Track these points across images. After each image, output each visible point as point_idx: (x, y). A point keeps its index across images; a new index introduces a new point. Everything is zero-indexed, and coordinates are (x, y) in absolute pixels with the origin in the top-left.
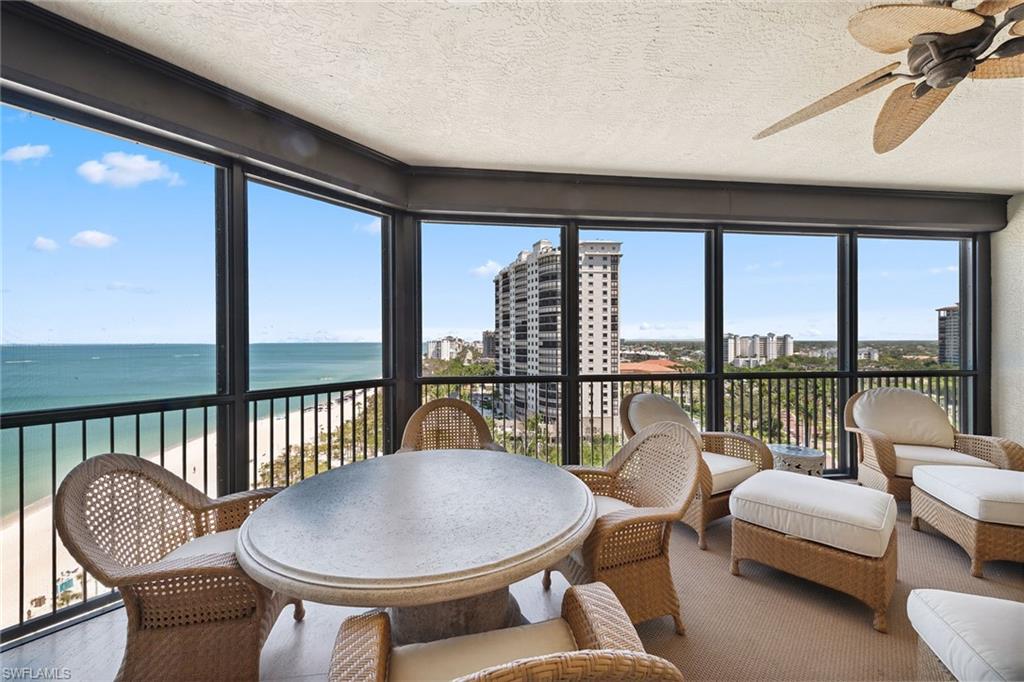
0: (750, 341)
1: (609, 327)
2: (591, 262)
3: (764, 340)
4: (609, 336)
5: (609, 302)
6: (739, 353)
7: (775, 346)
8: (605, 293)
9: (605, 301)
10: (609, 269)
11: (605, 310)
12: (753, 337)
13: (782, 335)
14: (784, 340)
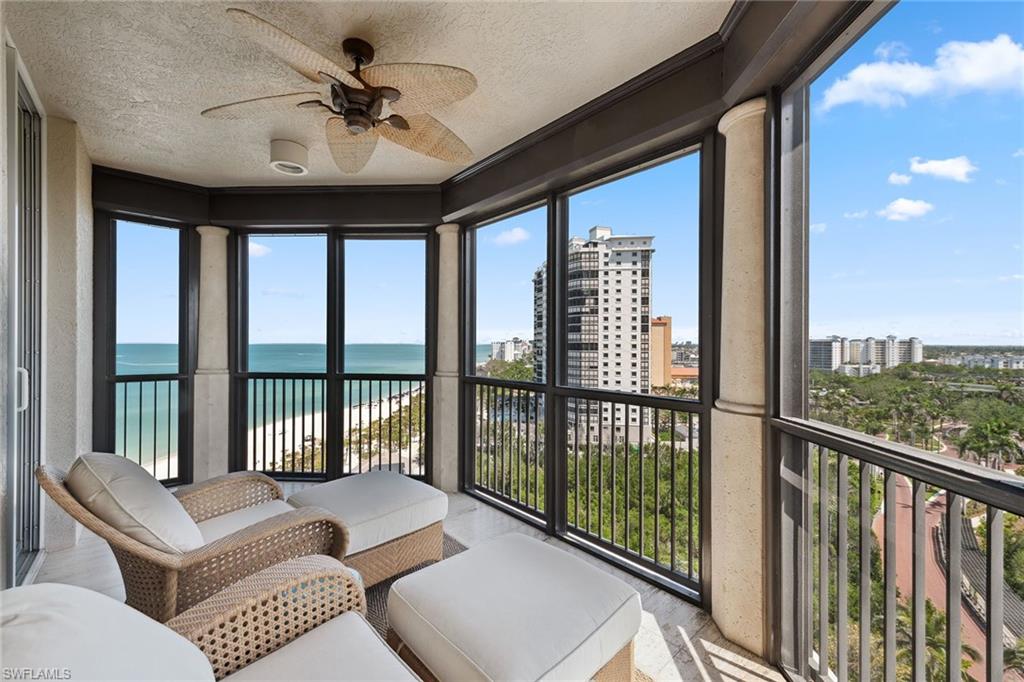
0: (862, 345)
1: (639, 328)
2: (619, 258)
3: (882, 344)
4: (639, 338)
5: (639, 301)
6: (847, 359)
7: (897, 351)
8: (634, 291)
9: (634, 300)
10: (639, 265)
11: (634, 309)
12: (867, 340)
13: (907, 338)
14: (909, 345)
